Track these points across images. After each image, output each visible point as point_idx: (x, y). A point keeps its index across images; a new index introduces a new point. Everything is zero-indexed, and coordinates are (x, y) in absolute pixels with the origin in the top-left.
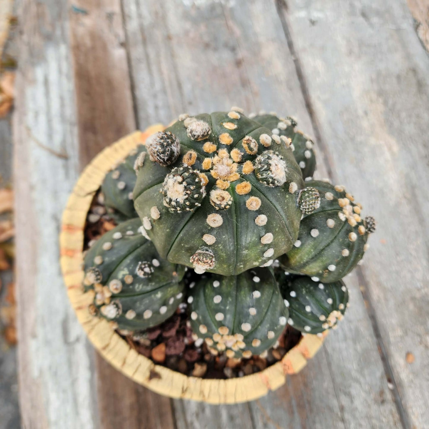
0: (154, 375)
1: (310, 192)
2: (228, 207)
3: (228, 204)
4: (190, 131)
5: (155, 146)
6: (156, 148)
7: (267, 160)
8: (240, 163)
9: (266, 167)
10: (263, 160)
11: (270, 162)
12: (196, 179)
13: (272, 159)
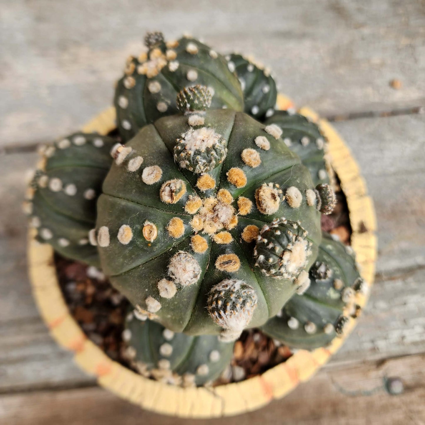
0: (363, 229)
1: (192, 98)
2: (277, 185)
3: (274, 186)
4: (195, 278)
5: (246, 312)
6: (248, 311)
7: (202, 154)
8: (202, 195)
9: (213, 152)
10: (204, 161)
11: (203, 149)
12: (277, 235)
13: (198, 148)
